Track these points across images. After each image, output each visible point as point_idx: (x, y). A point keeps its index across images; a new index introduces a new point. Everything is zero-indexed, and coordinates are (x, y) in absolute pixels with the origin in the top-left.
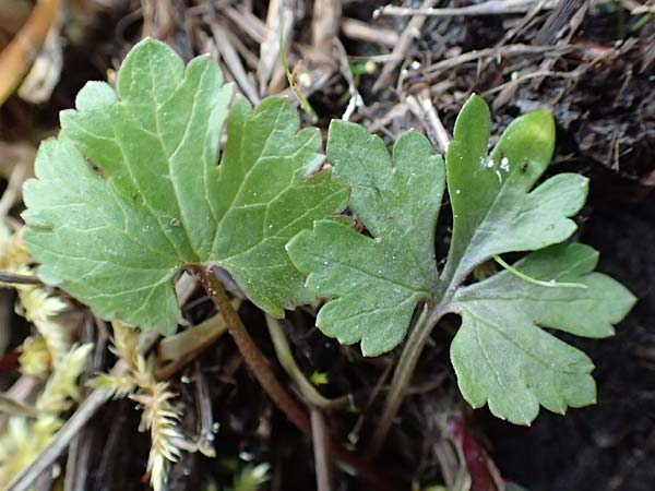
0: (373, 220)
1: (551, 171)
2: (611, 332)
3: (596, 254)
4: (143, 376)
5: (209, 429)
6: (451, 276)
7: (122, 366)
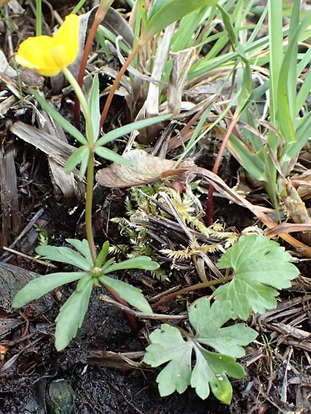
0: (226, 331)
1: (211, 393)
2: (157, 381)
3: (180, 393)
4: (194, 251)
5: (178, 268)
6: (198, 347)
7: (198, 246)
